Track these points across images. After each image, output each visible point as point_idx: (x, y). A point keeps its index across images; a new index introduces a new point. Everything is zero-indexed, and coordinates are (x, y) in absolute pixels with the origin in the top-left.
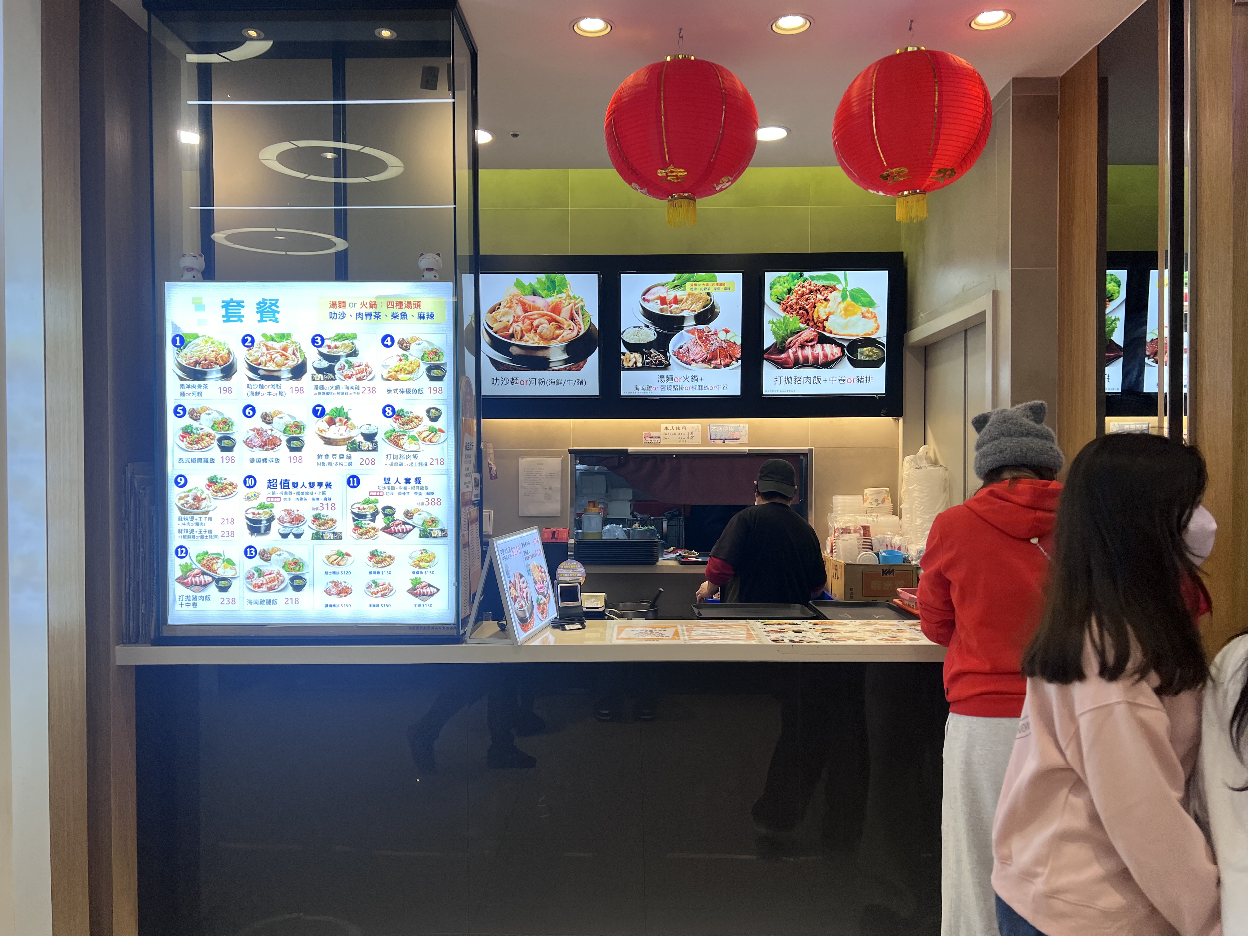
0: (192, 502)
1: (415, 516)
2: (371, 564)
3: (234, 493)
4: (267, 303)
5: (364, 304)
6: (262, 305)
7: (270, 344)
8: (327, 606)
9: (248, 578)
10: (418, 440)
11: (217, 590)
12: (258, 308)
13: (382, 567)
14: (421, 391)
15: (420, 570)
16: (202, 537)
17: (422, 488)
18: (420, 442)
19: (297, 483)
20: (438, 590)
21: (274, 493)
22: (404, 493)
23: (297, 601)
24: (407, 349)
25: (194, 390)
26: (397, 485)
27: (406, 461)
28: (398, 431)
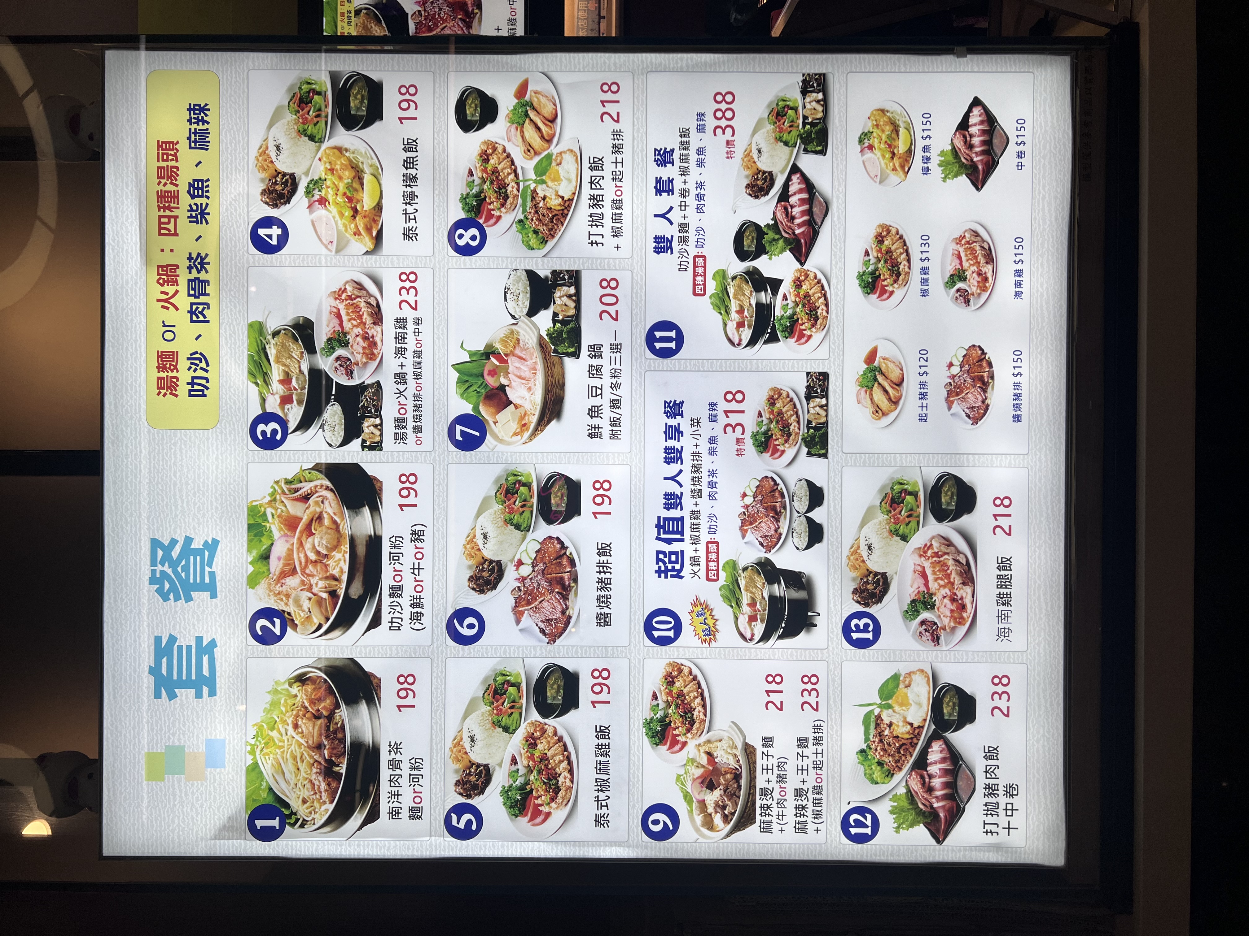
0: (717, 793)
1: (764, 165)
2: (899, 293)
3: (695, 671)
4: (162, 572)
5: (167, 302)
6: (167, 586)
7: (276, 565)
8: (1017, 418)
9: (936, 639)
10: (549, 156)
11: (968, 728)
12: (178, 598)
13: (909, 261)
14: (410, 146)
15: (919, 154)
16: (817, 766)
17: (685, 146)
18: (554, 149)
19: (667, 496)
20: (977, 102)
21: (695, 561)
22: (700, 197)
23: (1002, 501)
24: (291, 182)
25: (404, 781)
26: (676, 216)
27: (609, 192)
28: (524, 211)
